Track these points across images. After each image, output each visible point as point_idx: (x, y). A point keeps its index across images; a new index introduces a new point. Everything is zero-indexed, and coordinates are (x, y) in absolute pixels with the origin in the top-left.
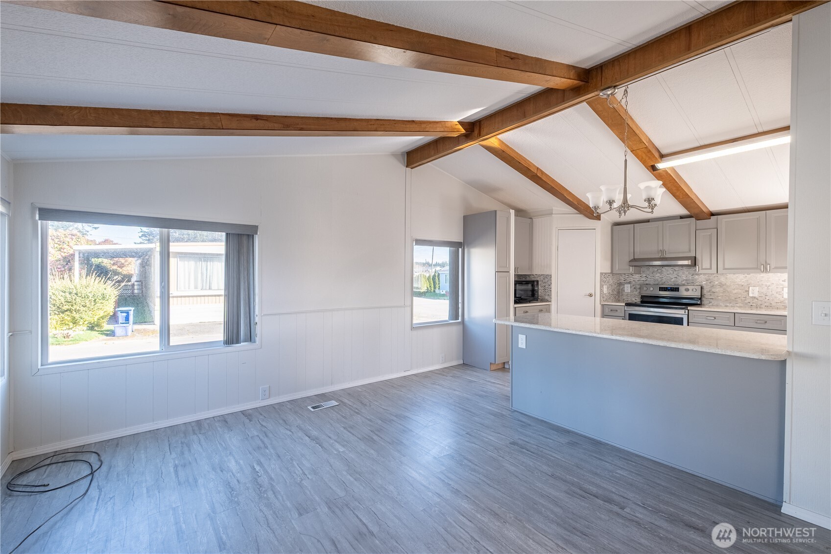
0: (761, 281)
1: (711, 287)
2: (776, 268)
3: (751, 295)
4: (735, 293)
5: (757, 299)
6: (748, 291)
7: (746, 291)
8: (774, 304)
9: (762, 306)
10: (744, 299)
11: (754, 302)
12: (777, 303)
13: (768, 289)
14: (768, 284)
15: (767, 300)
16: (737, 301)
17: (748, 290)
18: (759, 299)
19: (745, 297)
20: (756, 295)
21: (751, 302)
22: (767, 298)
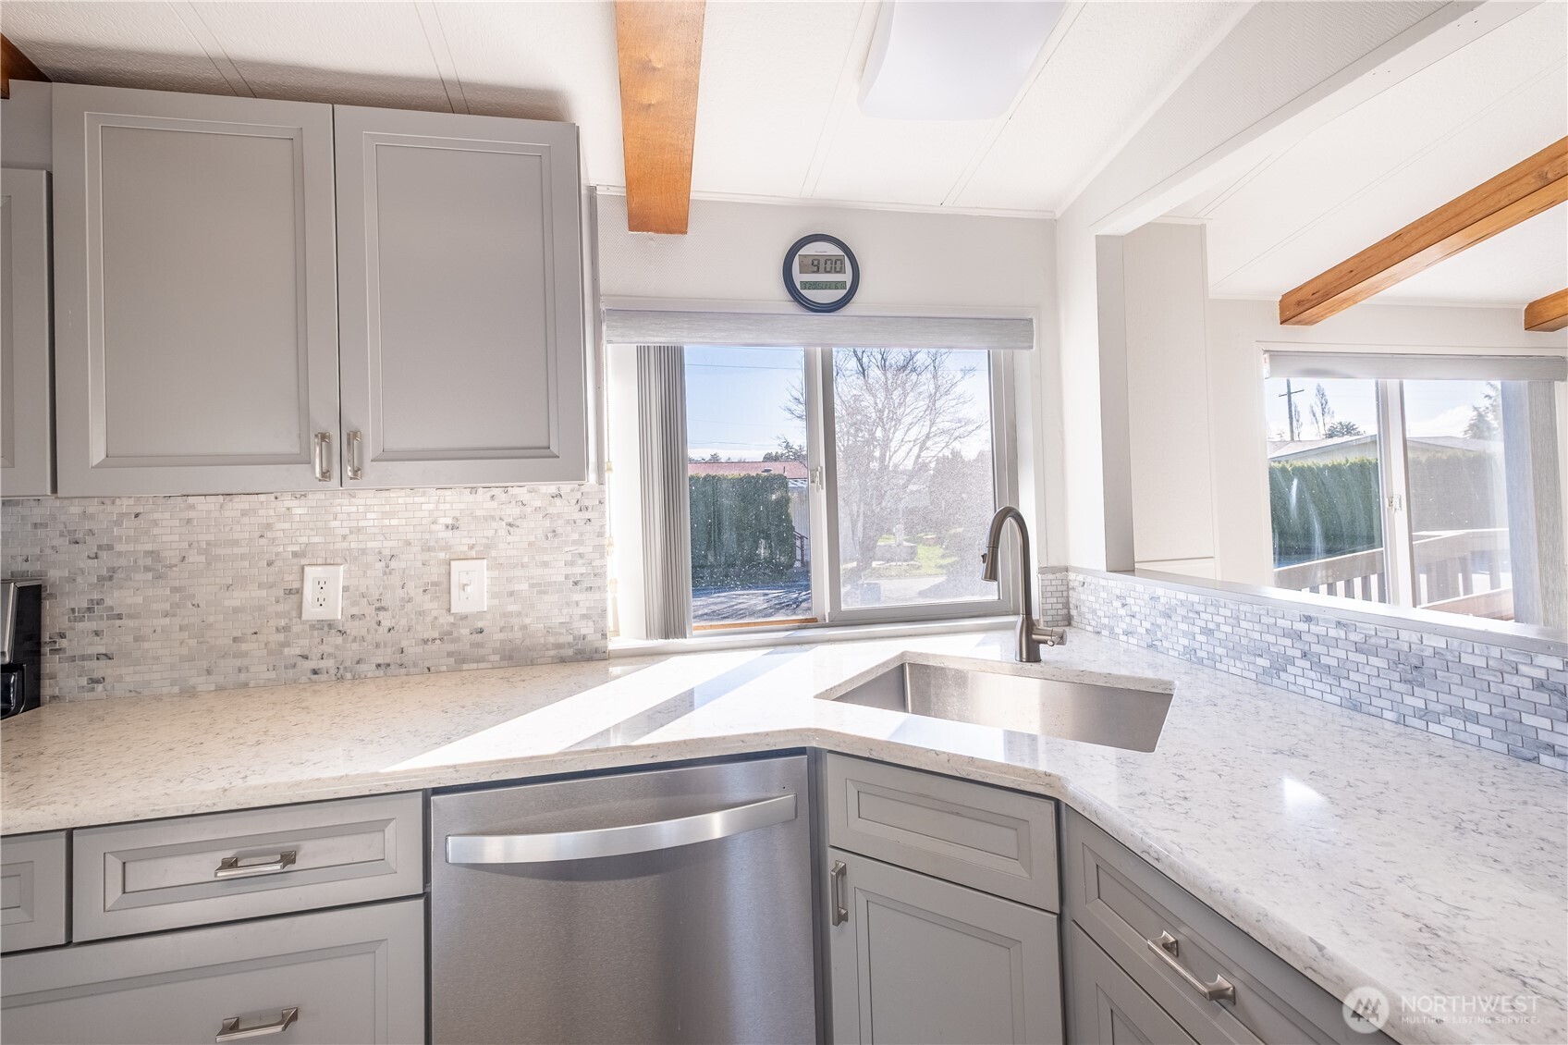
0: (359, 530)
1: (101, 579)
2: (387, 456)
3: (312, 611)
4: (236, 610)
5: (342, 633)
6: (299, 592)
7: (290, 592)
8: (413, 651)
9: (363, 667)
10: (281, 637)
11: (326, 649)
12: (425, 642)
13: (388, 571)
14: (388, 546)
15: (382, 630)
16: (245, 655)
17: (296, 585)
18: (354, 629)
19: (286, 629)
20: (335, 609)
21: (315, 653)
22: (386, 623)
